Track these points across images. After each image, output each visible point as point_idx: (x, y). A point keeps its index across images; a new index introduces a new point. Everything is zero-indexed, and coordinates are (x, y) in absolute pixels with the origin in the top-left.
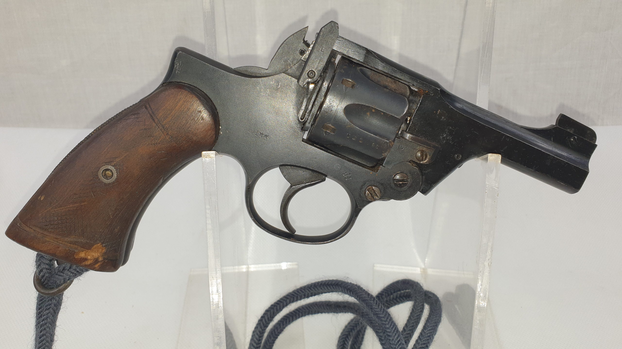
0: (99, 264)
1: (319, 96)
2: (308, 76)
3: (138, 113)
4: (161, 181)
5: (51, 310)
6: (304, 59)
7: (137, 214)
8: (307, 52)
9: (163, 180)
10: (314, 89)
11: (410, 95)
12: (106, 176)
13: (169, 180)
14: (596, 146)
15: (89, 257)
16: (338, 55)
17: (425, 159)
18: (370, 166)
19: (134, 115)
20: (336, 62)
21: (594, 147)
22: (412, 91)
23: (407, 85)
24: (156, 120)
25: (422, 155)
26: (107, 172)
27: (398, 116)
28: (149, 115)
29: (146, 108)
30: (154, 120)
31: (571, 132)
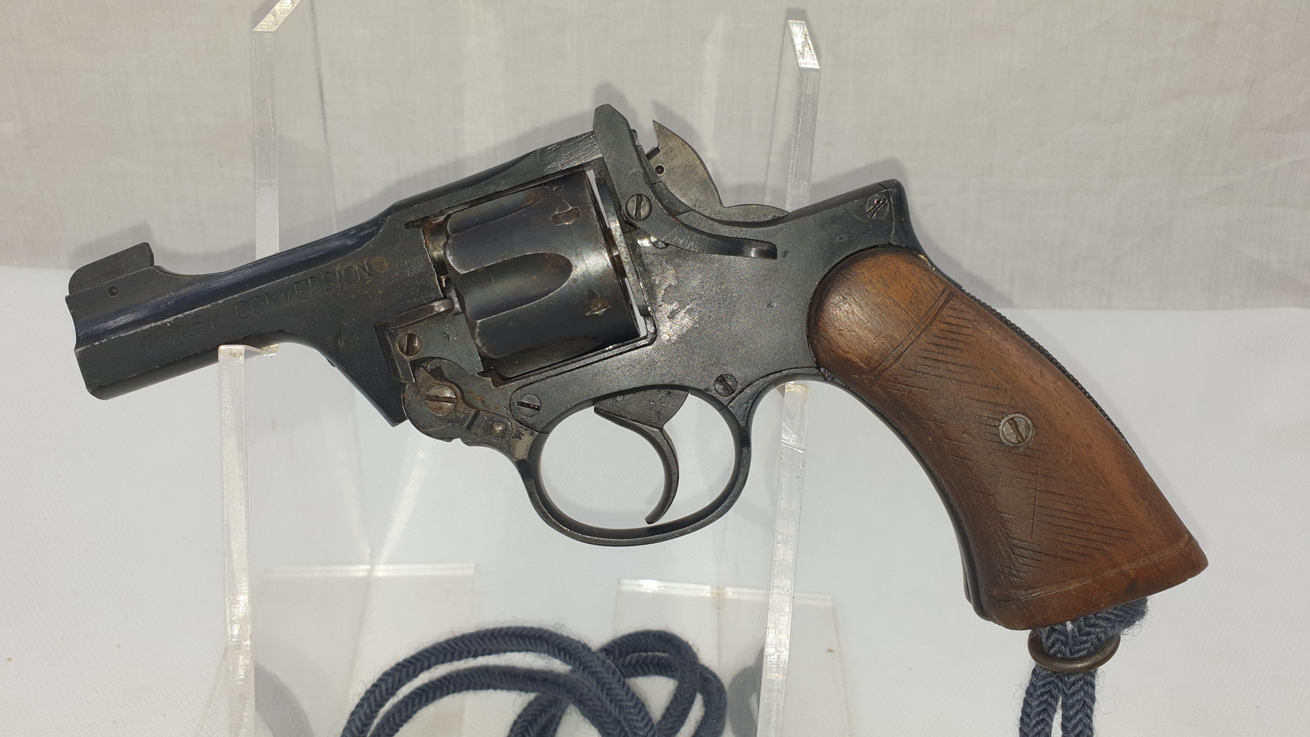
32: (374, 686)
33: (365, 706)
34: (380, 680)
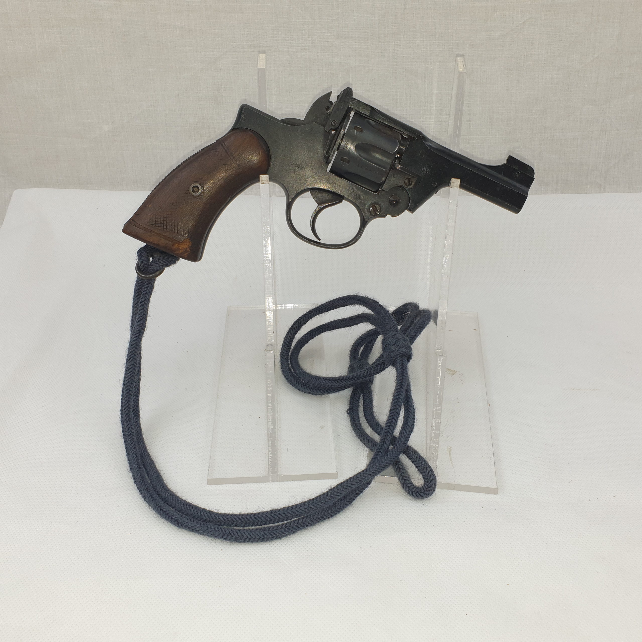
0: (187, 253)
1: (338, 138)
2: (332, 124)
3: (216, 149)
4: (229, 198)
5: (148, 291)
6: (329, 113)
7: (212, 221)
8: (331, 108)
9: (231, 197)
10: (335, 133)
11: (401, 139)
12: (193, 191)
13: (235, 198)
14: (534, 179)
15: (181, 248)
16: (352, 112)
17: (411, 185)
18: (374, 191)
19: (214, 150)
20: (351, 115)
21: (533, 179)
22: (403, 138)
23: (400, 133)
24: (229, 153)
25: (409, 182)
26: (195, 188)
27: (391, 152)
28: (224, 150)
29: (222, 145)
30: (227, 153)
31: (517, 168)
32: (292, 326)
33: (289, 334)
34: (294, 324)
